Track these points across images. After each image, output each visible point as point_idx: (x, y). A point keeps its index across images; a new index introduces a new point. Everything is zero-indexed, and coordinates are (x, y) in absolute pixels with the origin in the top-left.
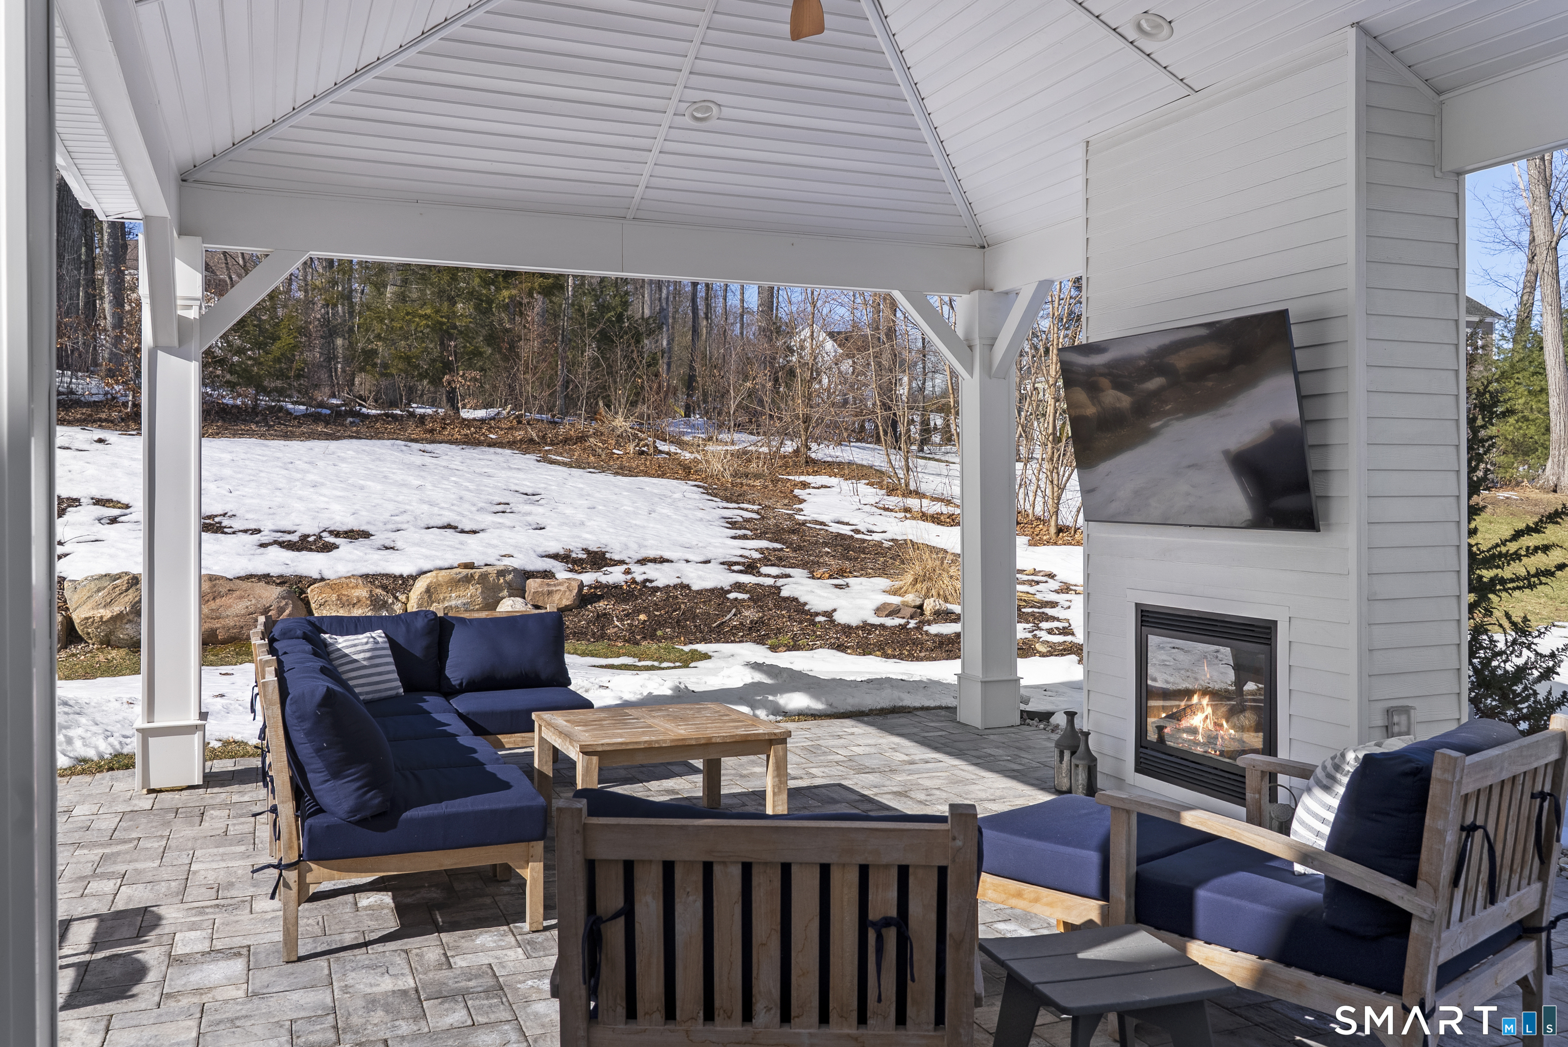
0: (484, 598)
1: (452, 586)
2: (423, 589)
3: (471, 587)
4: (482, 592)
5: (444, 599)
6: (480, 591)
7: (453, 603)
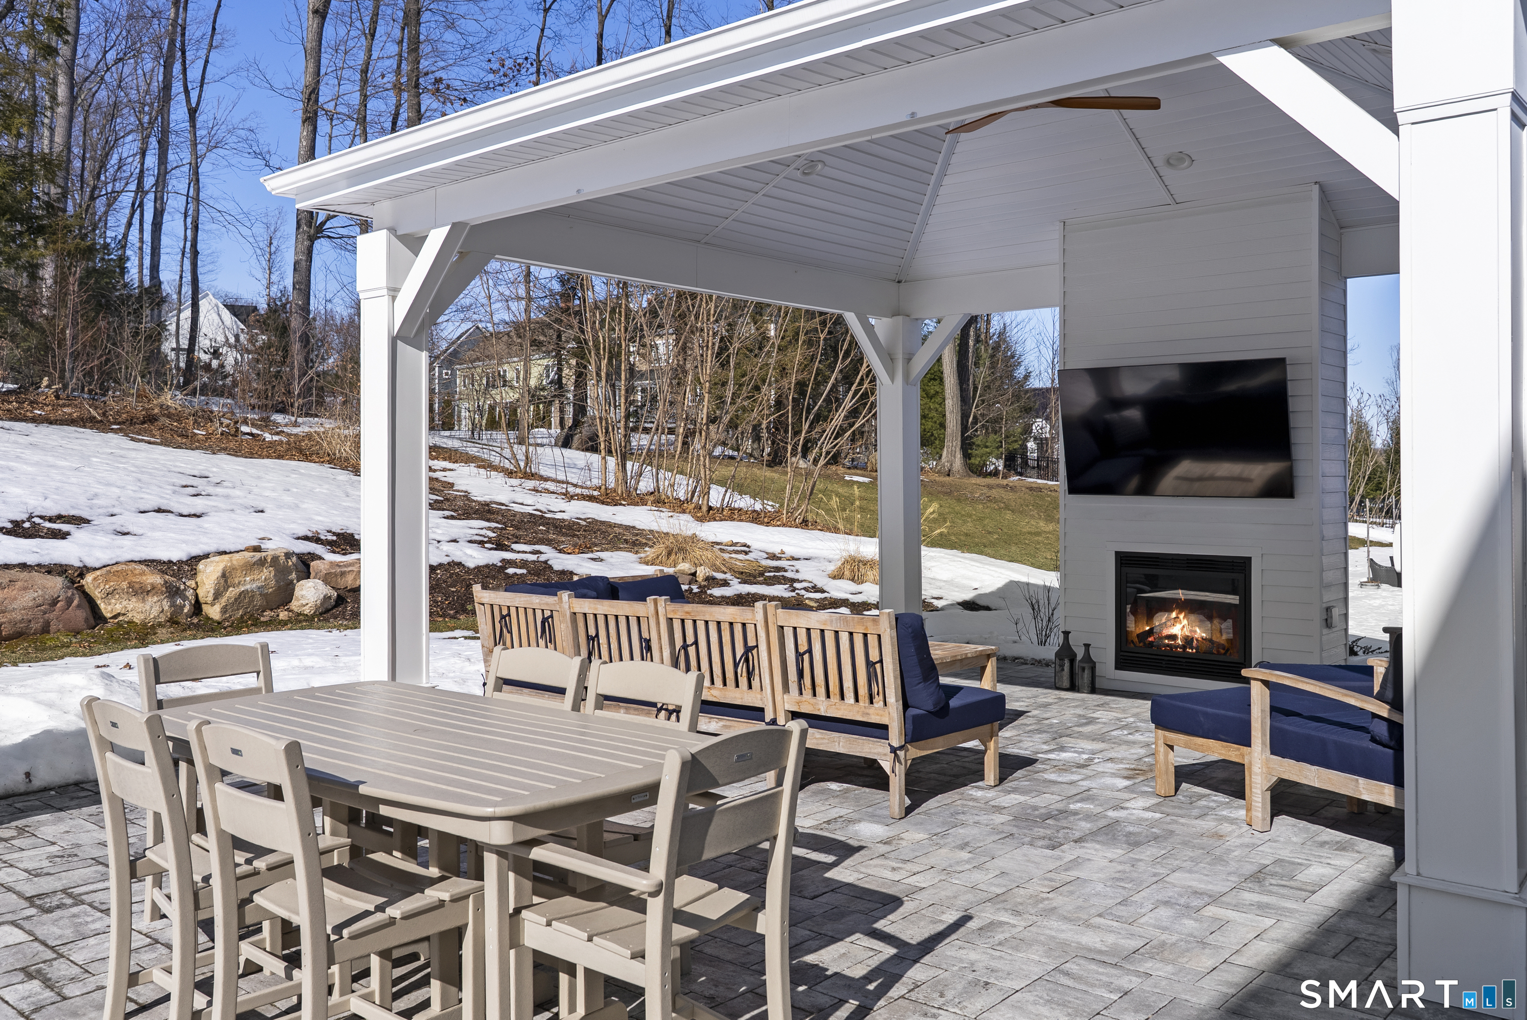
0: (276, 581)
1: (247, 570)
2: (219, 574)
3: (265, 570)
4: (275, 575)
5: (239, 583)
6: (273, 574)
7: (248, 587)
